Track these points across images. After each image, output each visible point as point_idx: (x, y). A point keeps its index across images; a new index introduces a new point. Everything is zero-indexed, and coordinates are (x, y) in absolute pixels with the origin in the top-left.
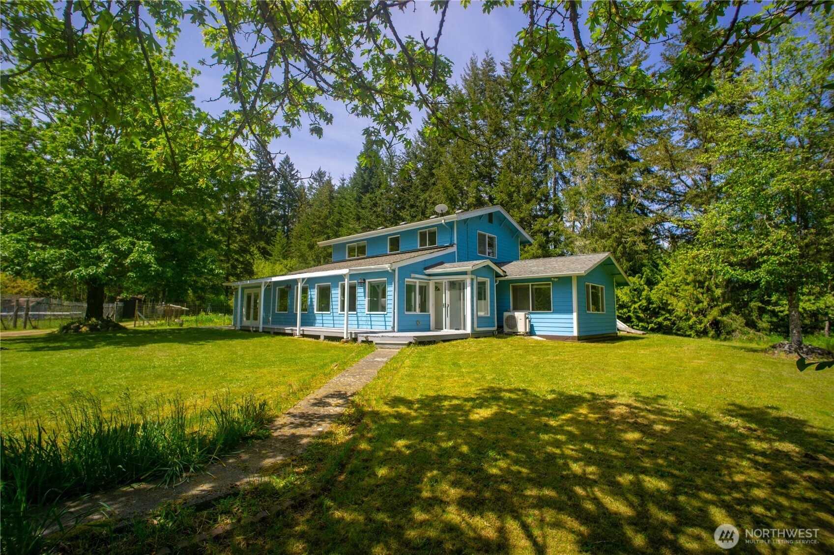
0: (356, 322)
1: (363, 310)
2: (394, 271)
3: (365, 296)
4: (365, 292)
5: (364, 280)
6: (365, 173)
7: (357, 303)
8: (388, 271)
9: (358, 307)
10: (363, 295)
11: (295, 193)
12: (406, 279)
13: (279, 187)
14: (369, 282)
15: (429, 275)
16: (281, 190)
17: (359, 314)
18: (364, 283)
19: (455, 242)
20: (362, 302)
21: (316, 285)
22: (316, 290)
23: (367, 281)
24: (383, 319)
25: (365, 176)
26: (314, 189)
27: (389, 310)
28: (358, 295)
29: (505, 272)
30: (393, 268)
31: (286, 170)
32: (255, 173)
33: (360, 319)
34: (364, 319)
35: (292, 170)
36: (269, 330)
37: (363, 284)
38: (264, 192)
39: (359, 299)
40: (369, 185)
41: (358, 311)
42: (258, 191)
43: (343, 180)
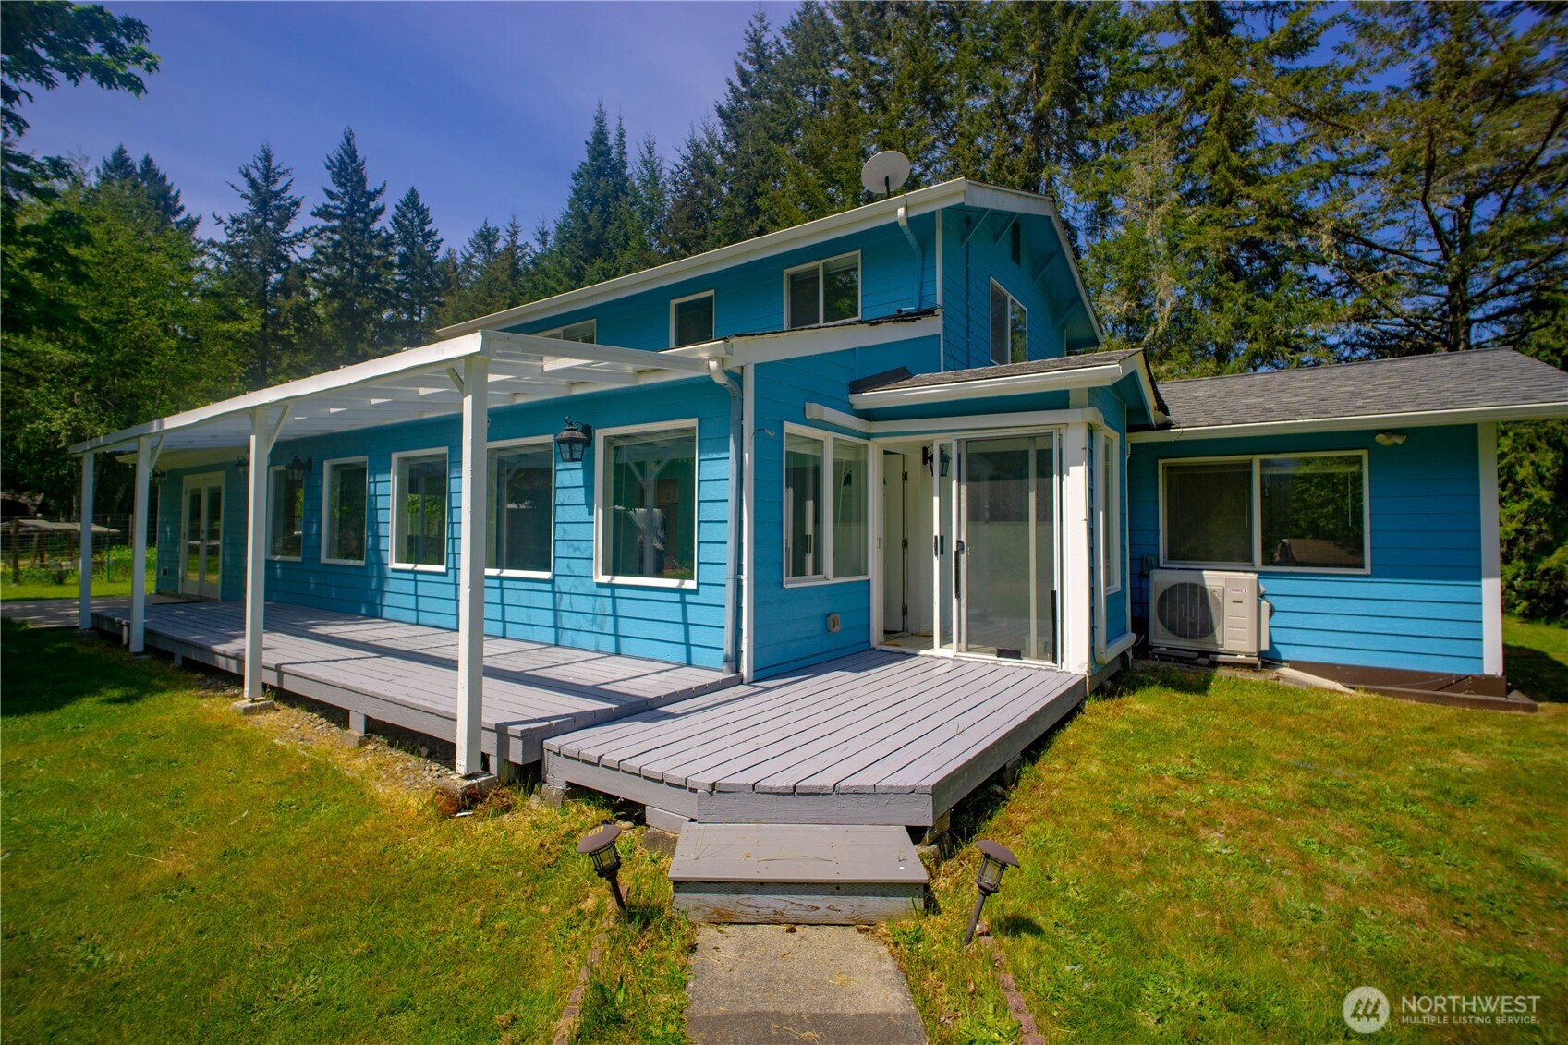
0: (548, 618)
1: (579, 567)
2: (737, 378)
3: (590, 505)
4: (589, 485)
5: (588, 431)
6: (591, 212)
7: (558, 532)
8: (707, 382)
9: (560, 549)
10: (579, 496)
11: (435, 272)
12: (789, 427)
13: (396, 260)
14: (609, 441)
15: (869, 415)
16: (401, 266)
17: (563, 584)
18: (588, 442)
19: (939, 300)
20: (574, 532)
21: (395, 457)
22: (394, 478)
23: (600, 435)
24: (675, 612)
25: (592, 219)
26: (476, 267)
27: (708, 574)
28: (559, 497)
29: (1162, 407)
30: (733, 364)
31: (411, 222)
32: (337, 223)
33: (565, 603)
34: (584, 604)
35: (424, 222)
36: (169, 647)
37: (579, 447)
38: (362, 268)
39: (560, 514)
40: (601, 239)
41: (561, 566)
42: (348, 266)
43: (544, 234)
